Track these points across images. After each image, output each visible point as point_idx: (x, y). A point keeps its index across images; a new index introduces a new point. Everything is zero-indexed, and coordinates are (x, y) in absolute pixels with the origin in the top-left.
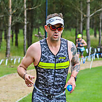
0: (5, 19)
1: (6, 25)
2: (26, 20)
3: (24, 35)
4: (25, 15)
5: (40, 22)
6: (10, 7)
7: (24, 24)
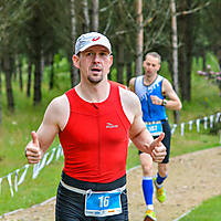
0: (128, 40)
1: (132, 51)
2: (175, 38)
3: (172, 74)
4: (175, 27)
5: (206, 43)
6: (140, 11)
7: (172, 48)
